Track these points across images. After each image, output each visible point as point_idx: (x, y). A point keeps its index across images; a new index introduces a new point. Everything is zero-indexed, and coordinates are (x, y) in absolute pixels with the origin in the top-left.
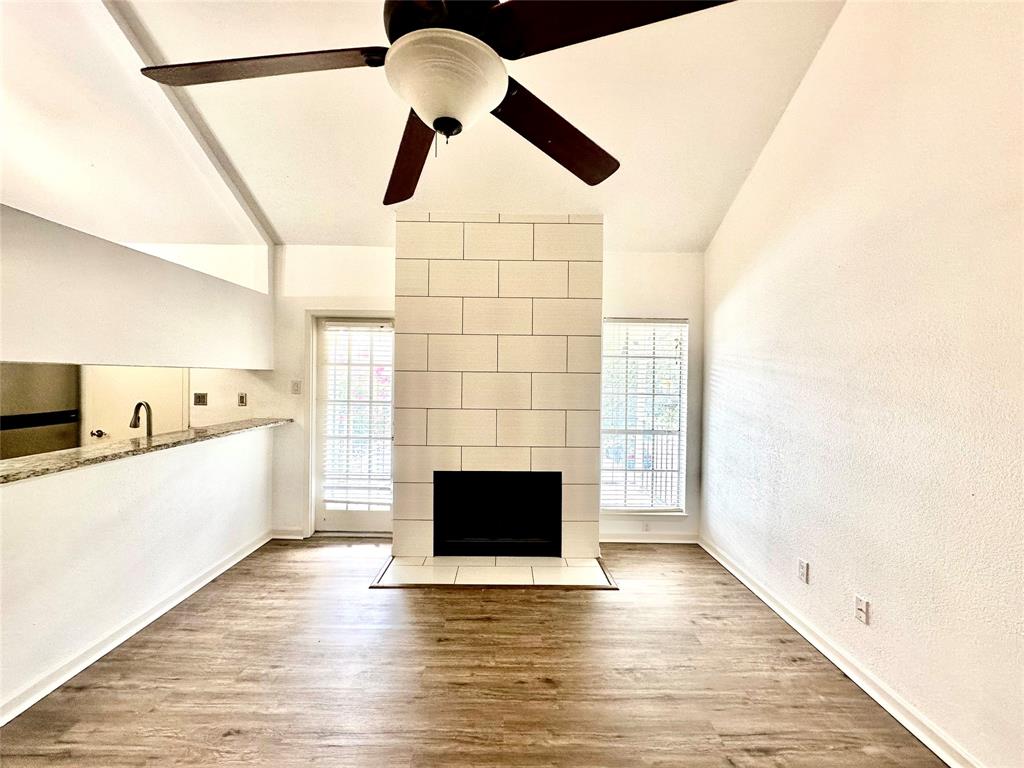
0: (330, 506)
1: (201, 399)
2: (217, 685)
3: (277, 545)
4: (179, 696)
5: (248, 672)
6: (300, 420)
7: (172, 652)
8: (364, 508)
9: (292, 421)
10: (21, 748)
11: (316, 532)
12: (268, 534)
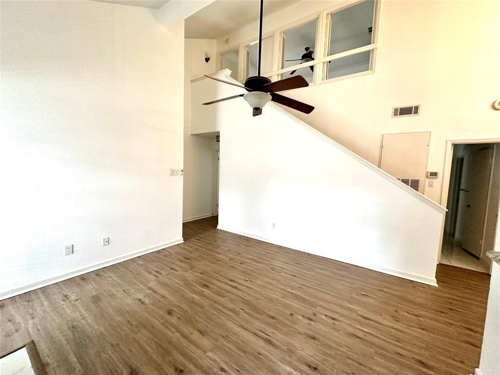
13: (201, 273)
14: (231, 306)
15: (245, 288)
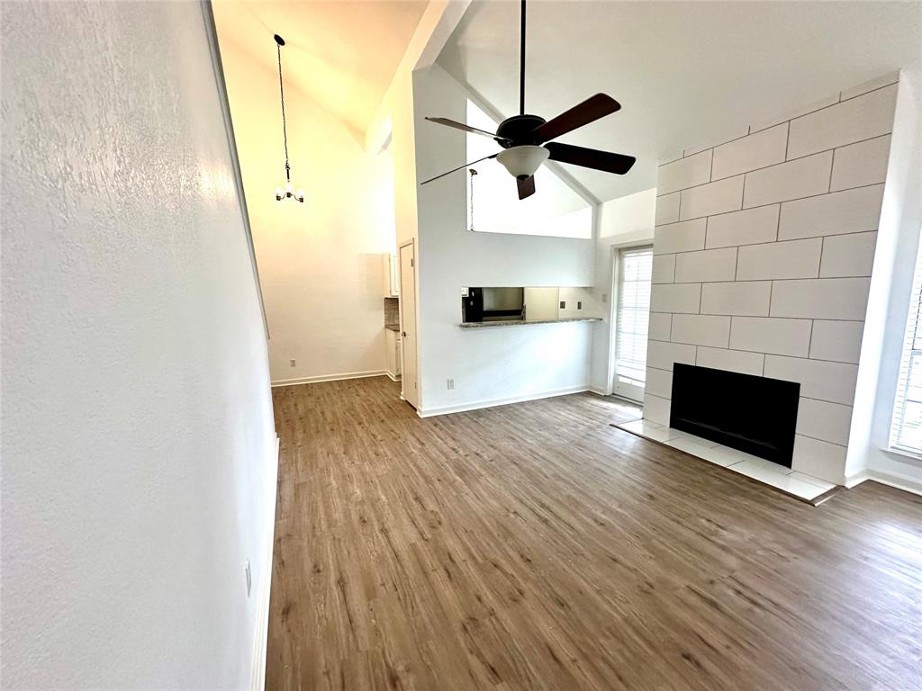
0: (621, 379)
1: (563, 304)
2: (520, 426)
3: (590, 394)
4: (507, 423)
5: (531, 427)
6: (605, 320)
7: (516, 413)
8: (628, 381)
9: (601, 319)
10: (471, 416)
11: (614, 394)
12: (586, 387)
13: (615, 560)
14: (561, 484)
15: (525, 501)
